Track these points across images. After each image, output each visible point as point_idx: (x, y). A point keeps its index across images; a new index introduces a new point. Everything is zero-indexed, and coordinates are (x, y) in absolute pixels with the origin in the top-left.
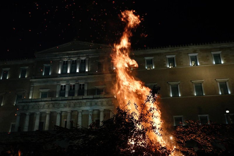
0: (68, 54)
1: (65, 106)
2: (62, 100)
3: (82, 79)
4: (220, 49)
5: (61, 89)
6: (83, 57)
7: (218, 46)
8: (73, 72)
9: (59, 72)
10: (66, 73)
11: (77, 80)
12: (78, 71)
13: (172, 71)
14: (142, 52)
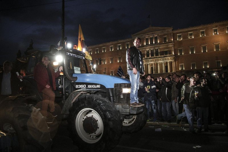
0: (148, 35)
2: (149, 59)
3: (156, 47)
5: (147, 52)
6: (156, 35)
8: (152, 43)
10: (148, 44)
11: (154, 47)
12: (154, 43)
13: (203, 39)
14: (186, 30)
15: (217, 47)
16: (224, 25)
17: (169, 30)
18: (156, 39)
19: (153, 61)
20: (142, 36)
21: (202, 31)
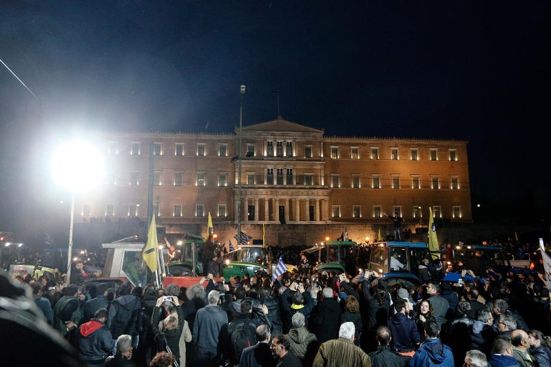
0: (272, 135)
1: (283, 194)
2: (280, 188)
3: (290, 164)
4: (418, 145)
5: (268, 173)
6: (289, 139)
7: (417, 142)
8: (280, 156)
9: (265, 154)
10: (272, 156)
11: (285, 165)
12: (285, 155)
13: (375, 163)
14: (347, 140)
15: (396, 181)
16: (406, 145)
17: (318, 135)
18: (289, 146)
19: (287, 194)
20: (259, 135)
21: (374, 148)
